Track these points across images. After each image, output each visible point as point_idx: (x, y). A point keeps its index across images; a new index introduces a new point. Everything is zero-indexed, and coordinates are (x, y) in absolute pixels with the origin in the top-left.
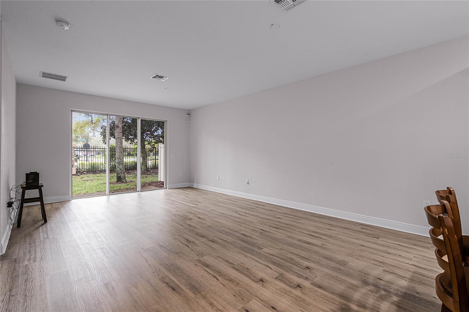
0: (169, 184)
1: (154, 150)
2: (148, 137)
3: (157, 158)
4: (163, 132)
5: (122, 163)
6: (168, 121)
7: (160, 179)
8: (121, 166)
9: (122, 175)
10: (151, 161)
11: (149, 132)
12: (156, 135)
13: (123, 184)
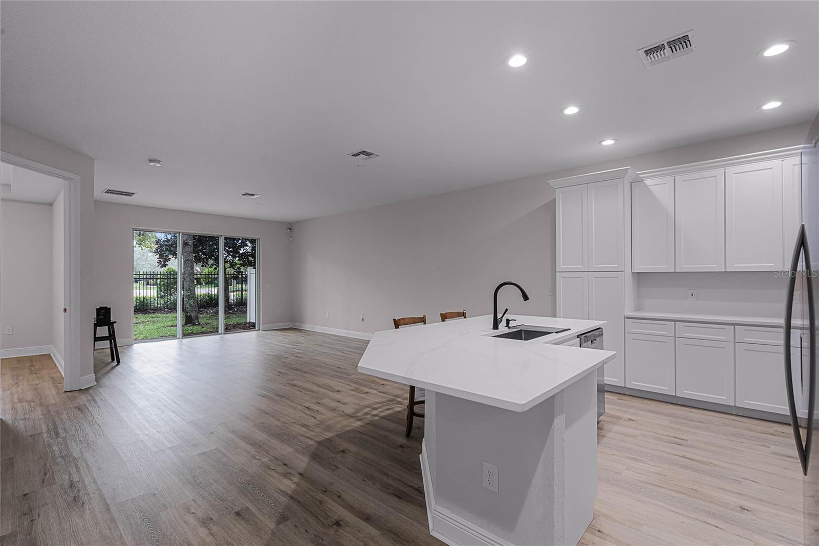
0: (262, 325)
1: (240, 277)
2: (230, 256)
3: (244, 289)
4: (254, 249)
5: (193, 297)
6: (261, 240)
7: (250, 319)
8: (191, 302)
9: (193, 314)
10: (235, 294)
11: (231, 249)
12: (243, 253)
13: (196, 327)
